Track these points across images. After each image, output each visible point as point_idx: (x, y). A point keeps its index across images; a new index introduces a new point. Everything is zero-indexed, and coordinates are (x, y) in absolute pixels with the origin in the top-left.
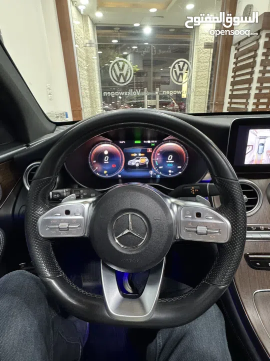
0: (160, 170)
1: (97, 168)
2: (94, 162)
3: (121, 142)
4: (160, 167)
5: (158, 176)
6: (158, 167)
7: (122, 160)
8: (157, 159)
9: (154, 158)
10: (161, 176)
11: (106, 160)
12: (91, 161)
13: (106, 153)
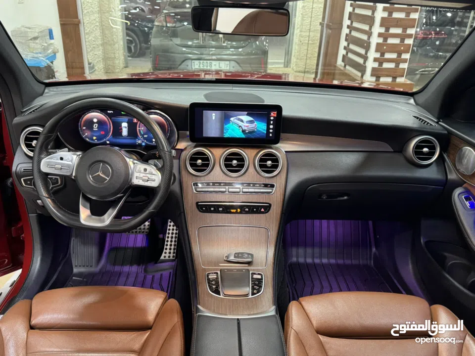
0: (145, 139)
1: (86, 134)
2: (84, 128)
3: (109, 112)
4: (145, 136)
5: (143, 144)
6: (143, 136)
7: (110, 128)
8: (142, 129)
9: (139, 127)
10: (146, 143)
11: (95, 127)
12: (81, 127)
13: (95, 120)
